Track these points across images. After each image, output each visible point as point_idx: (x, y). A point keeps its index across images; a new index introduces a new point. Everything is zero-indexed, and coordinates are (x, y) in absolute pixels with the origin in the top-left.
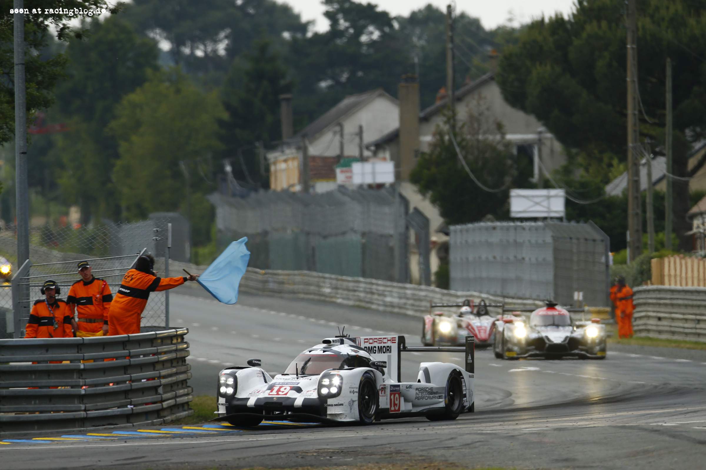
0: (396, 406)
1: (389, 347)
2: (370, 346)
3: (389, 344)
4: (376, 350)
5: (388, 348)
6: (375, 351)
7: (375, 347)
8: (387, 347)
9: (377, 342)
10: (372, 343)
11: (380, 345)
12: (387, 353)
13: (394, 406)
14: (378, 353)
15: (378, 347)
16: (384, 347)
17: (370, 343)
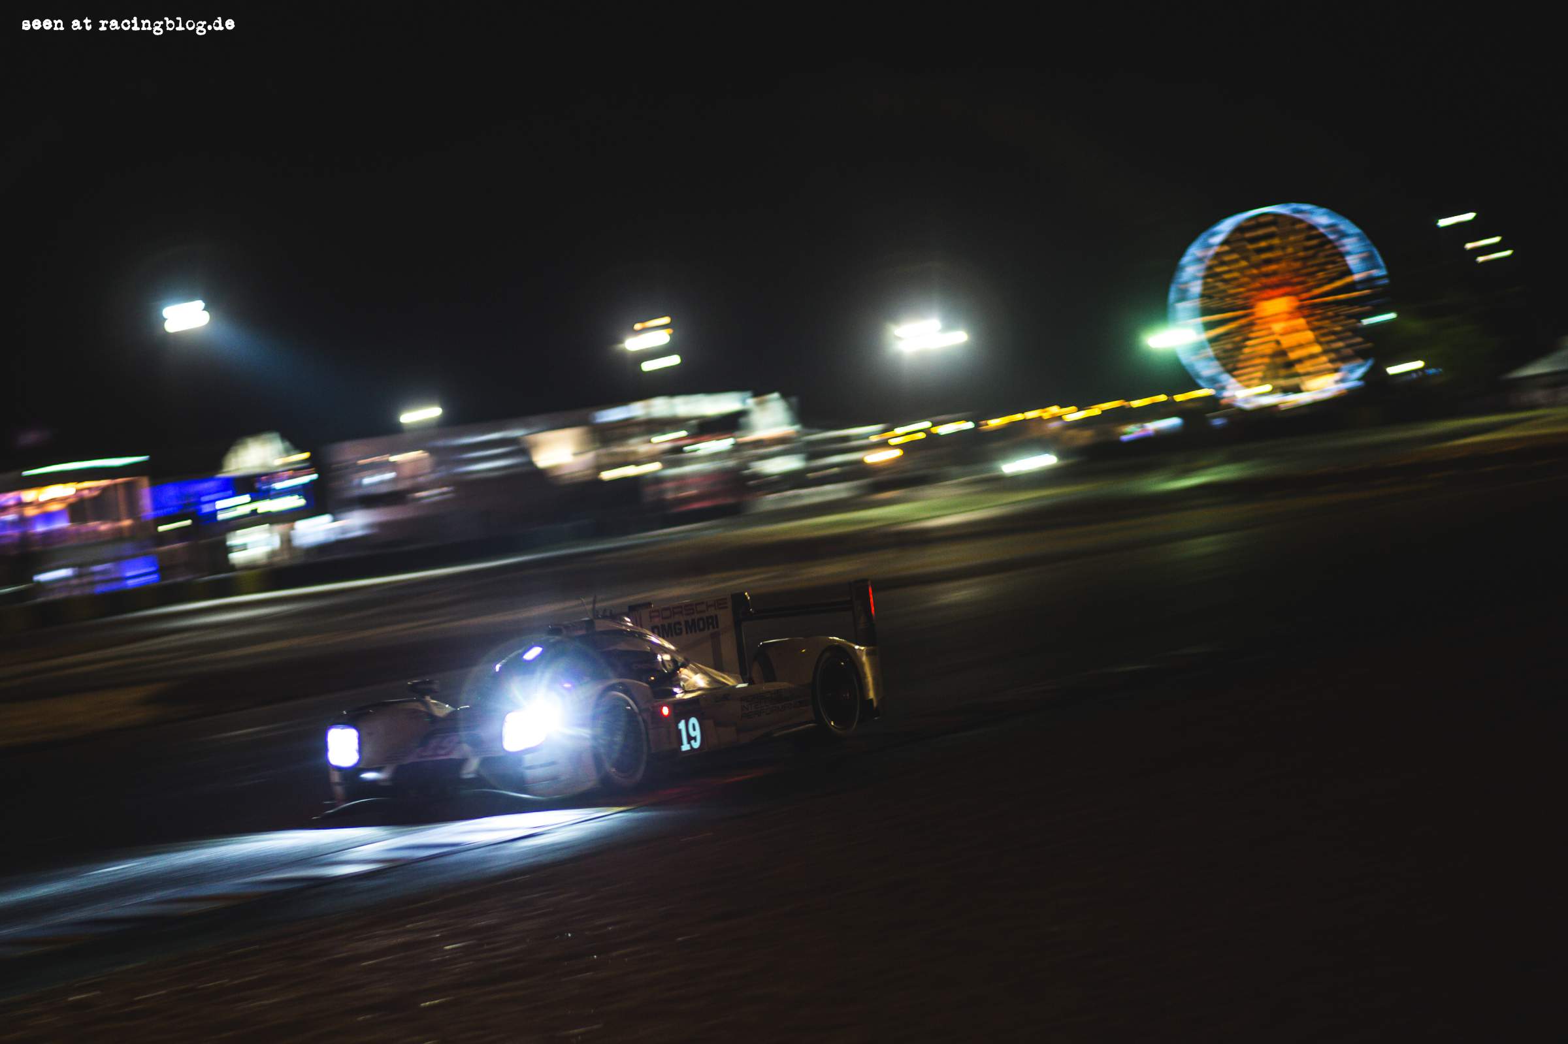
0: (693, 742)
1: (711, 617)
2: (666, 622)
3: (712, 612)
4: (681, 629)
5: (710, 621)
6: (678, 631)
7: (679, 623)
8: (707, 618)
9: (681, 612)
10: (667, 618)
11: (689, 618)
12: (709, 629)
13: (689, 742)
14: (687, 633)
15: (687, 622)
16: (702, 619)
17: (663, 618)
